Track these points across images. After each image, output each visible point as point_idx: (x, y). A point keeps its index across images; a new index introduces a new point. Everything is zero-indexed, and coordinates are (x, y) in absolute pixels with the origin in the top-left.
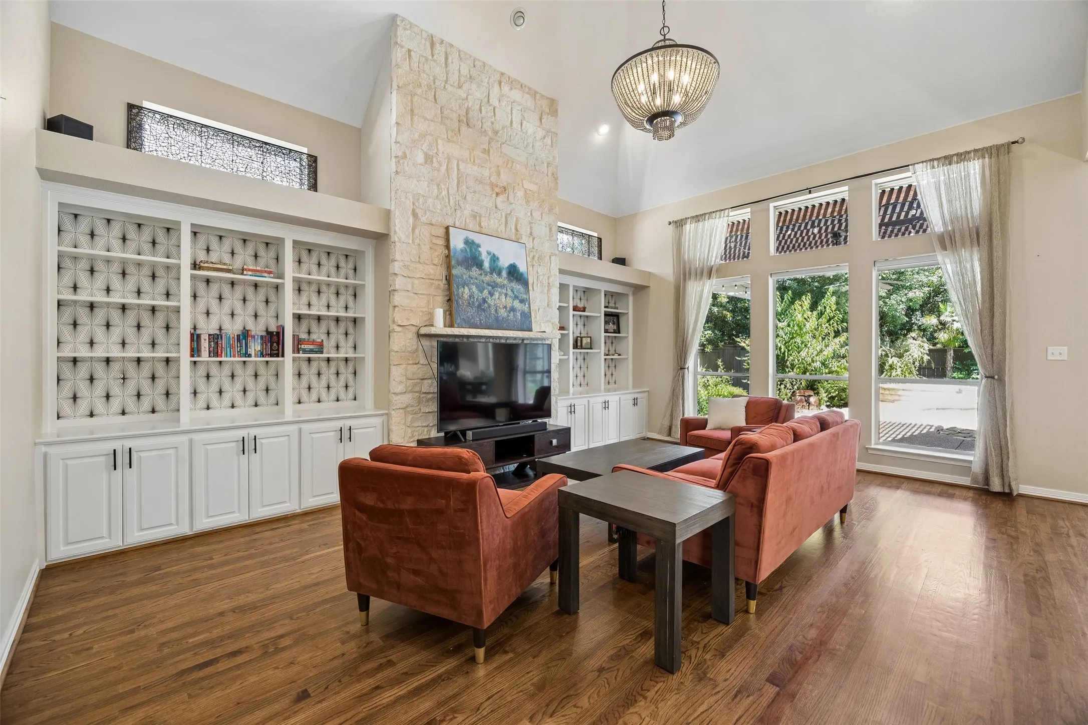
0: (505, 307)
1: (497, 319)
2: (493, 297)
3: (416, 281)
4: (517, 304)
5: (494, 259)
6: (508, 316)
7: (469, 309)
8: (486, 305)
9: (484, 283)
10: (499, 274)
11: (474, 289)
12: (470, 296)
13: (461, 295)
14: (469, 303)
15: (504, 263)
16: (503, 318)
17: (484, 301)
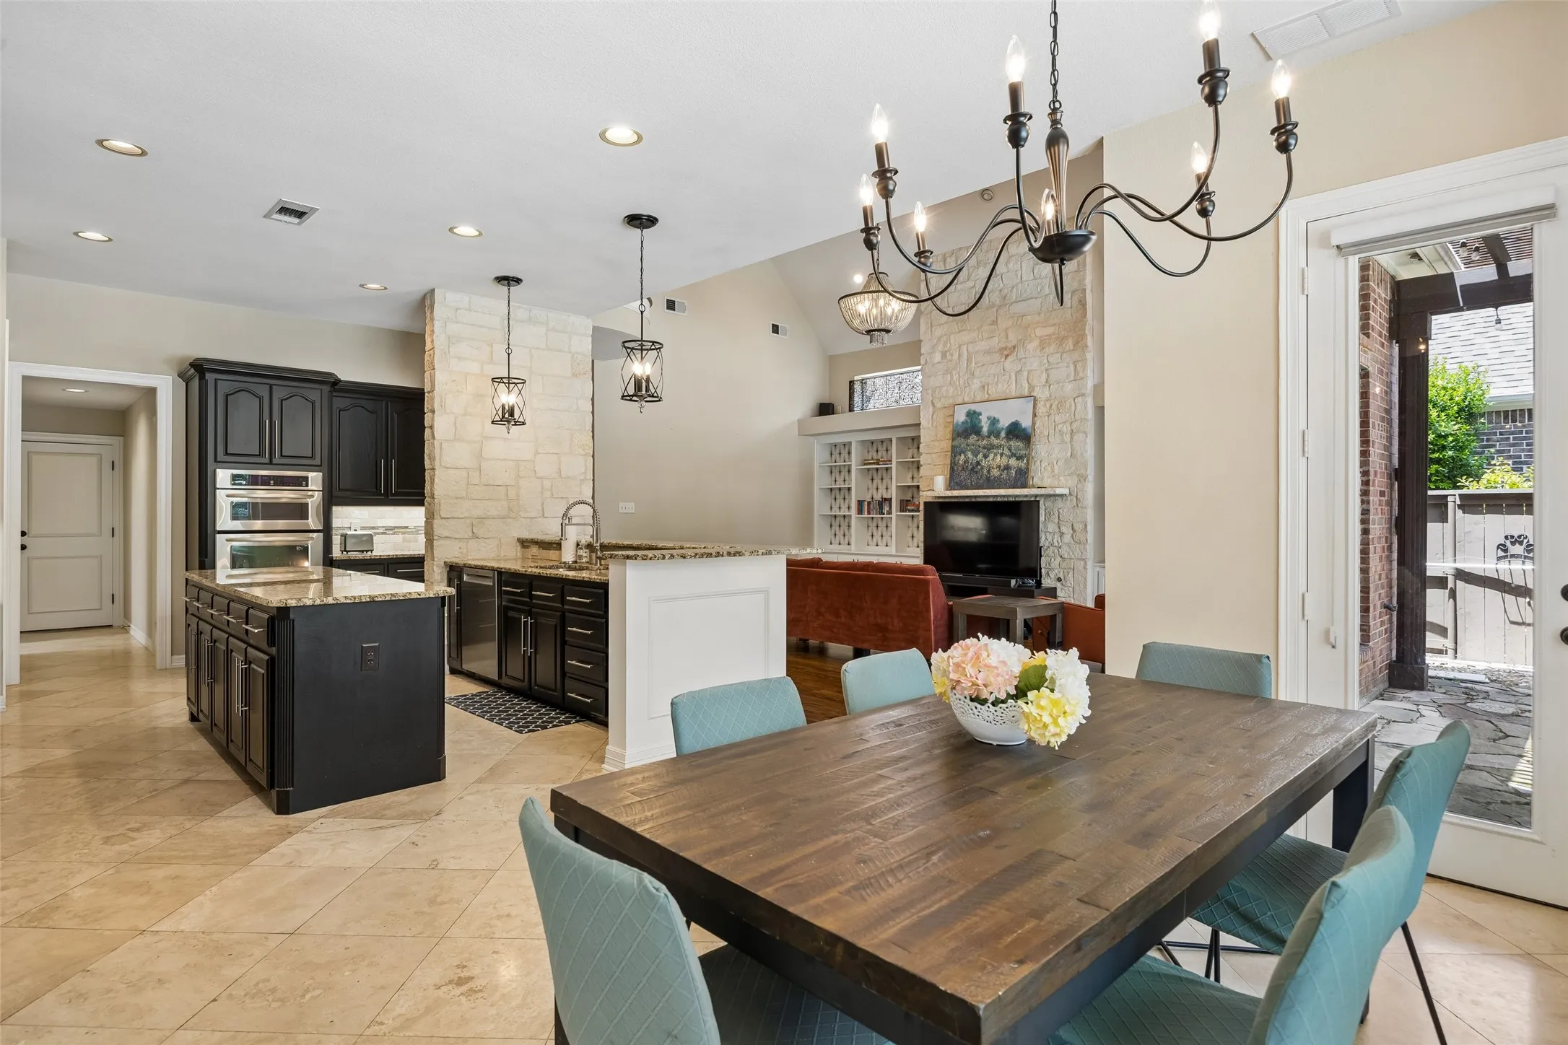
0: (999, 467)
1: (988, 479)
2: (988, 459)
3: (934, 456)
4: (1013, 462)
5: (994, 421)
6: (1001, 475)
7: (963, 473)
8: (979, 467)
9: (979, 447)
10: (997, 436)
11: (969, 454)
12: (965, 462)
13: (957, 462)
14: (963, 468)
15: (1005, 423)
16: (995, 478)
17: (978, 463)
